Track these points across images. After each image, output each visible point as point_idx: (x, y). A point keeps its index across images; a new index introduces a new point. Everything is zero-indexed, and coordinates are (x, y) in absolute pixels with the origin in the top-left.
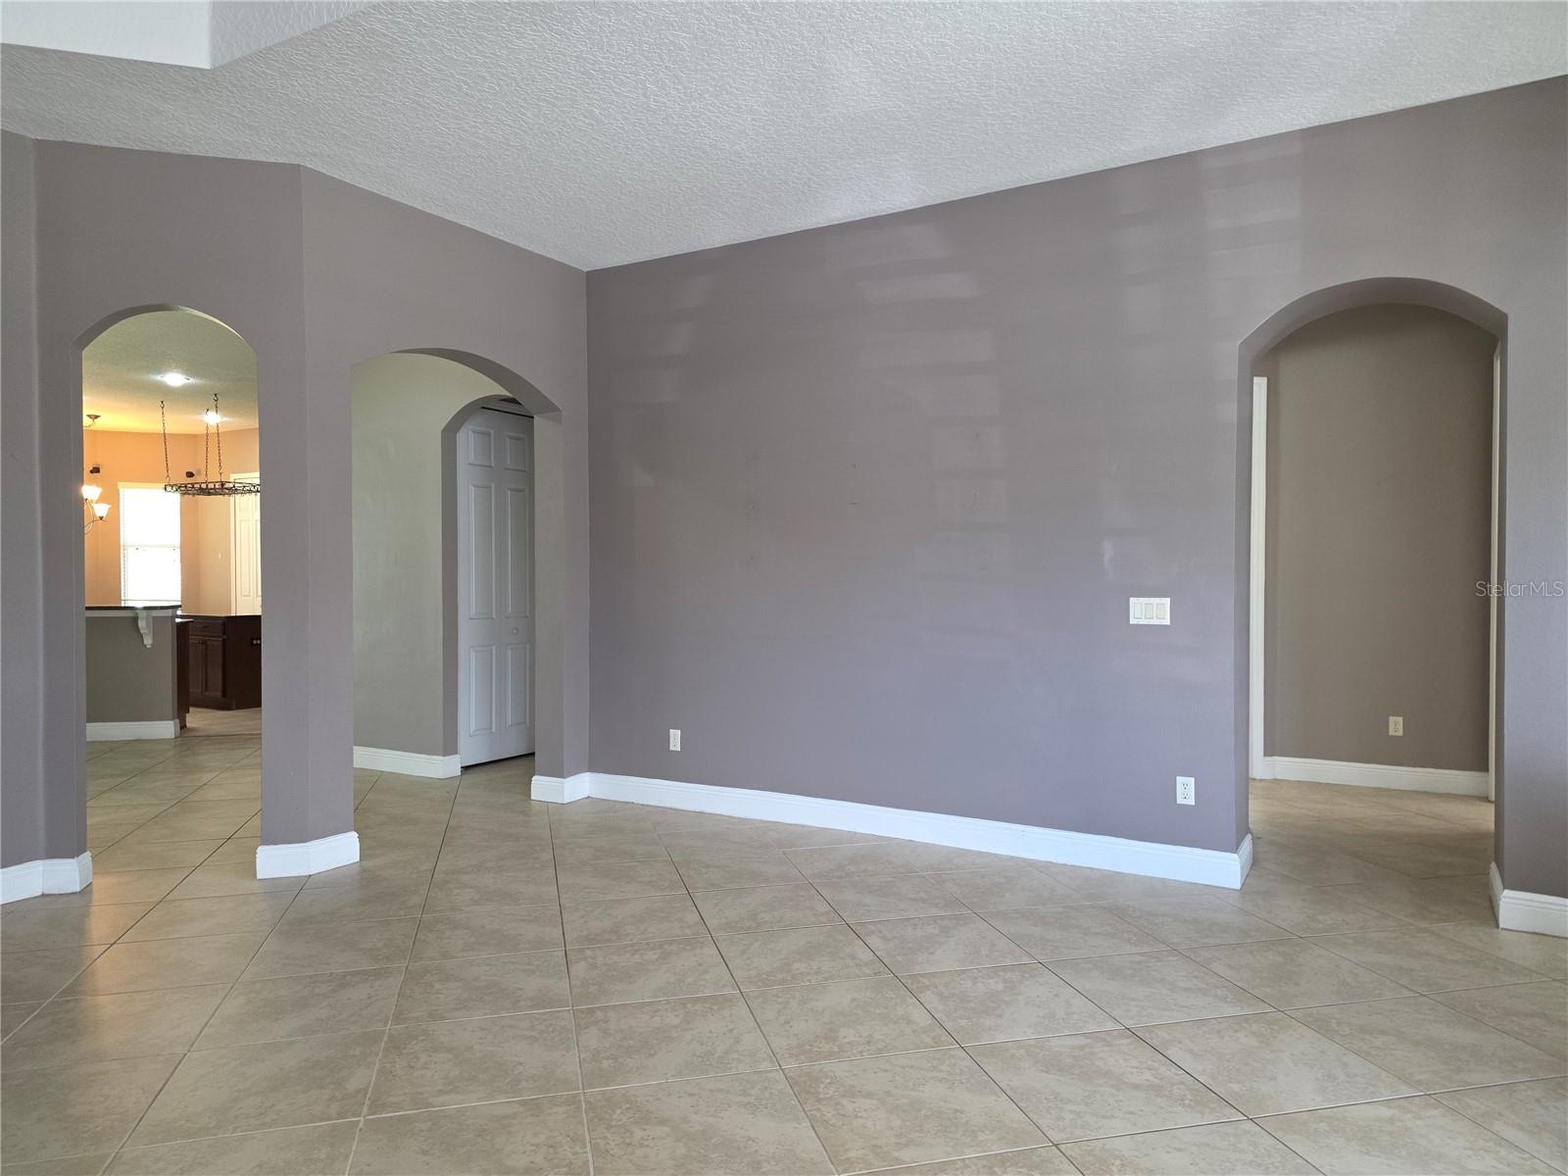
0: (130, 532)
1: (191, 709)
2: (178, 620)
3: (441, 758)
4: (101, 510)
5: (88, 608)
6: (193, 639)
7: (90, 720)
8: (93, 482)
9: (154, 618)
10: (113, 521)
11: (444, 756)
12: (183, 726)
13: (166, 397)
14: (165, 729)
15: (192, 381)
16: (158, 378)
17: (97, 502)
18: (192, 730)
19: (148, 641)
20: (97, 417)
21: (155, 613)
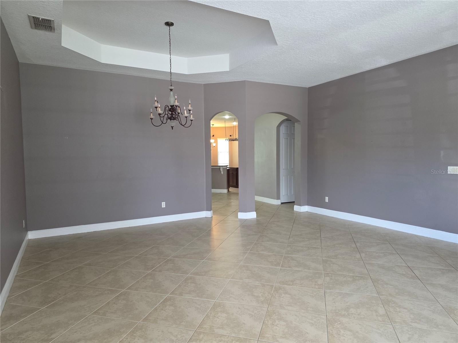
0: (220, 149)
1: (230, 187)
2: (228, 169)
3: (276, 200)
4: (214, 145)
5: (212, 166)
6: (230, 172)
7: (213, 188)
8: (213, 139)
9: (223, 168)
10: (216, 147)
11: (277, 200)
12: (228, 191)
13: (225, 120)
14: (225, 191)
15: (230, 117)
16: (224, 117)
17: (214, 143)
18: (230, 191)
19: (222, 173)
20: (213, 125)
21: (223, 167)
